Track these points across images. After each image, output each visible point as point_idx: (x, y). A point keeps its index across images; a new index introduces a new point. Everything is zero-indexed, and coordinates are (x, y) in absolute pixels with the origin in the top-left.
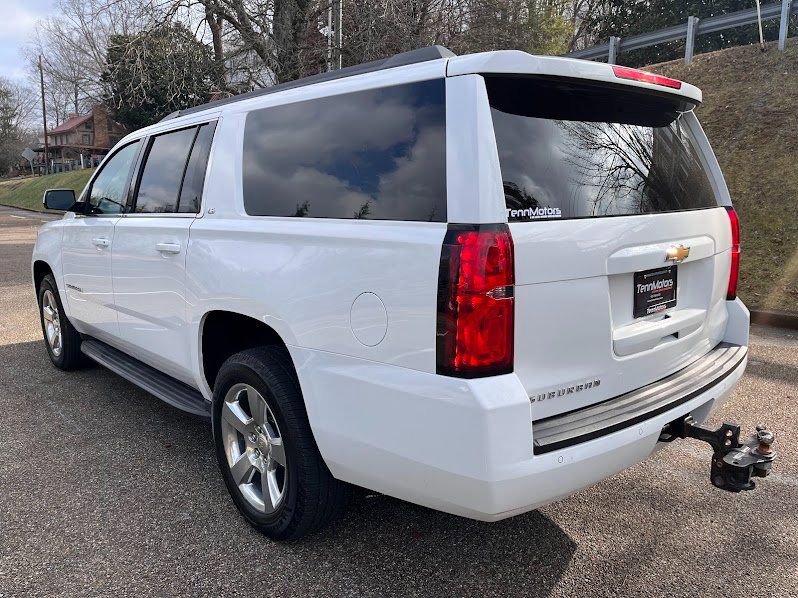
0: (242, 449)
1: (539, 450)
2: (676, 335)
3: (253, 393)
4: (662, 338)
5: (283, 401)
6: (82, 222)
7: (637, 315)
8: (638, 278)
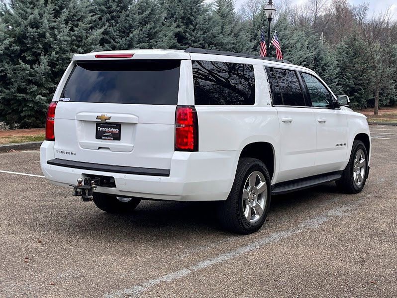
2: (109, 149)
7: (97, 138)
8: (98, 124)
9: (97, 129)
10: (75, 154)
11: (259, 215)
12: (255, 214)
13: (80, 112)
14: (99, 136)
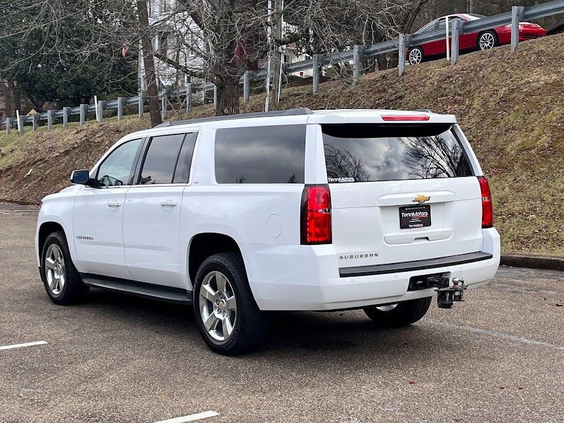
0: (210, 310)
1: (342, 276)
2: (427, 238)
3: (219, 275)
4: (416, 239)
5: (235, 274)
6: (91, 192)
7: (402, 227)
8: (401, 209)
9: (401, 215)
10: (376, 255)
13: (383, 195)
14: (405, 224)
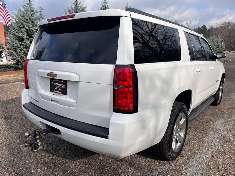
8: (51, 80)
9: (51, 83)
11: (181, 142)
12: (178, 142)
14: (52, 89)
